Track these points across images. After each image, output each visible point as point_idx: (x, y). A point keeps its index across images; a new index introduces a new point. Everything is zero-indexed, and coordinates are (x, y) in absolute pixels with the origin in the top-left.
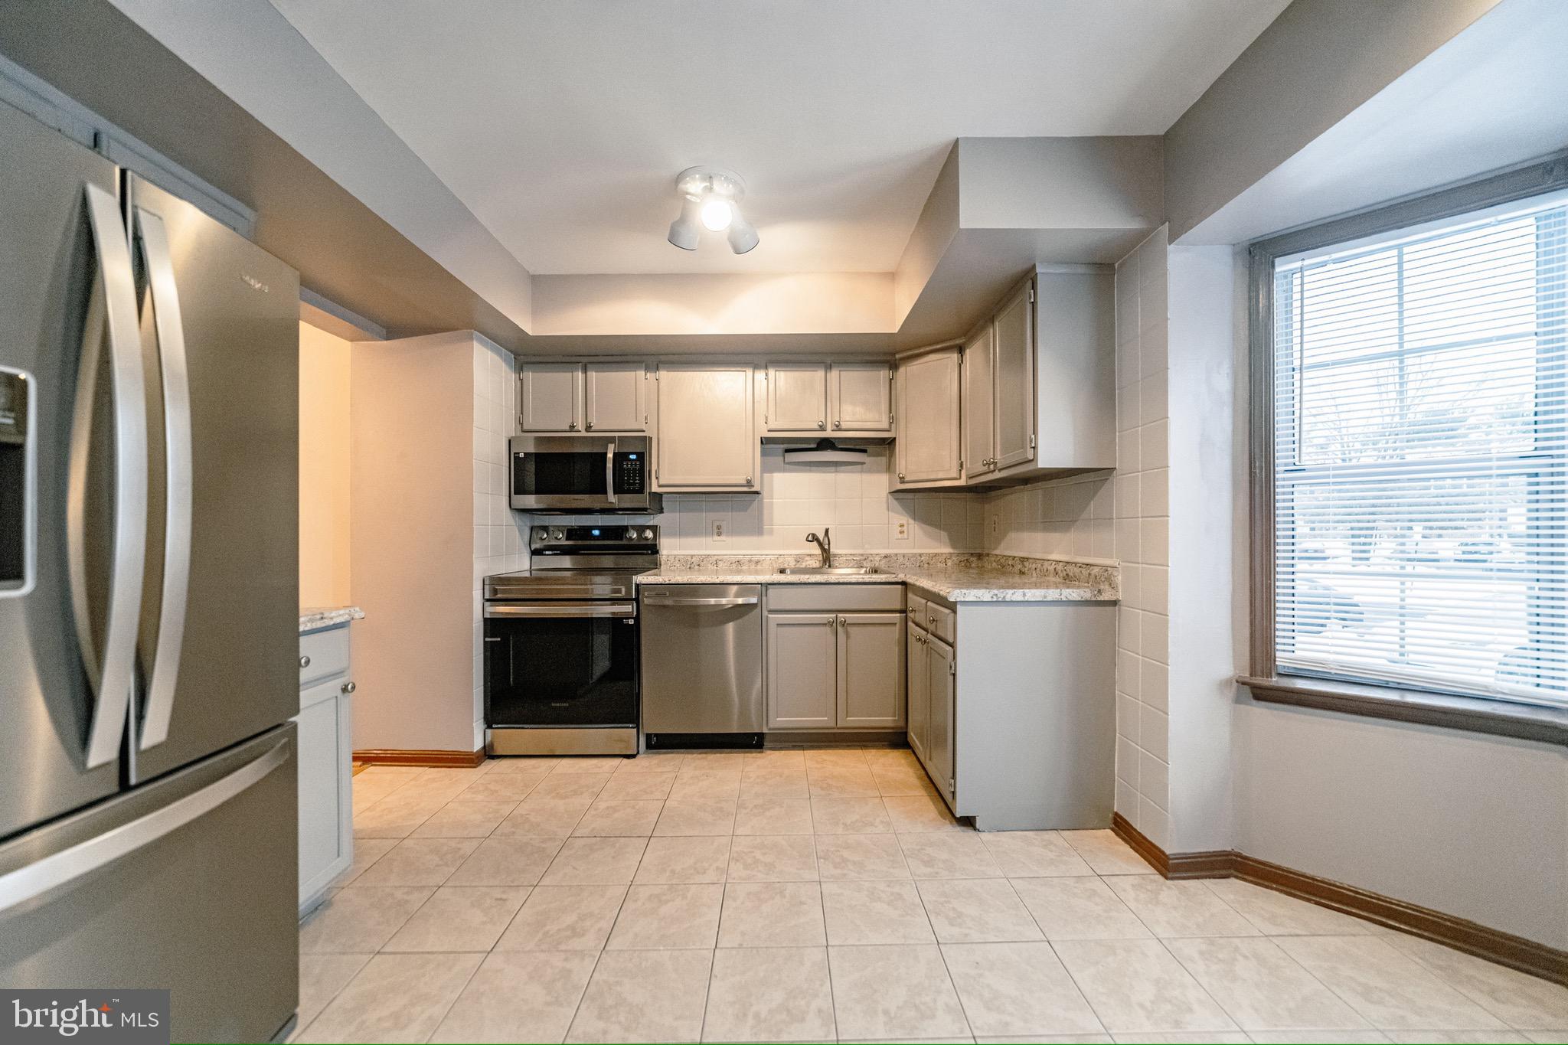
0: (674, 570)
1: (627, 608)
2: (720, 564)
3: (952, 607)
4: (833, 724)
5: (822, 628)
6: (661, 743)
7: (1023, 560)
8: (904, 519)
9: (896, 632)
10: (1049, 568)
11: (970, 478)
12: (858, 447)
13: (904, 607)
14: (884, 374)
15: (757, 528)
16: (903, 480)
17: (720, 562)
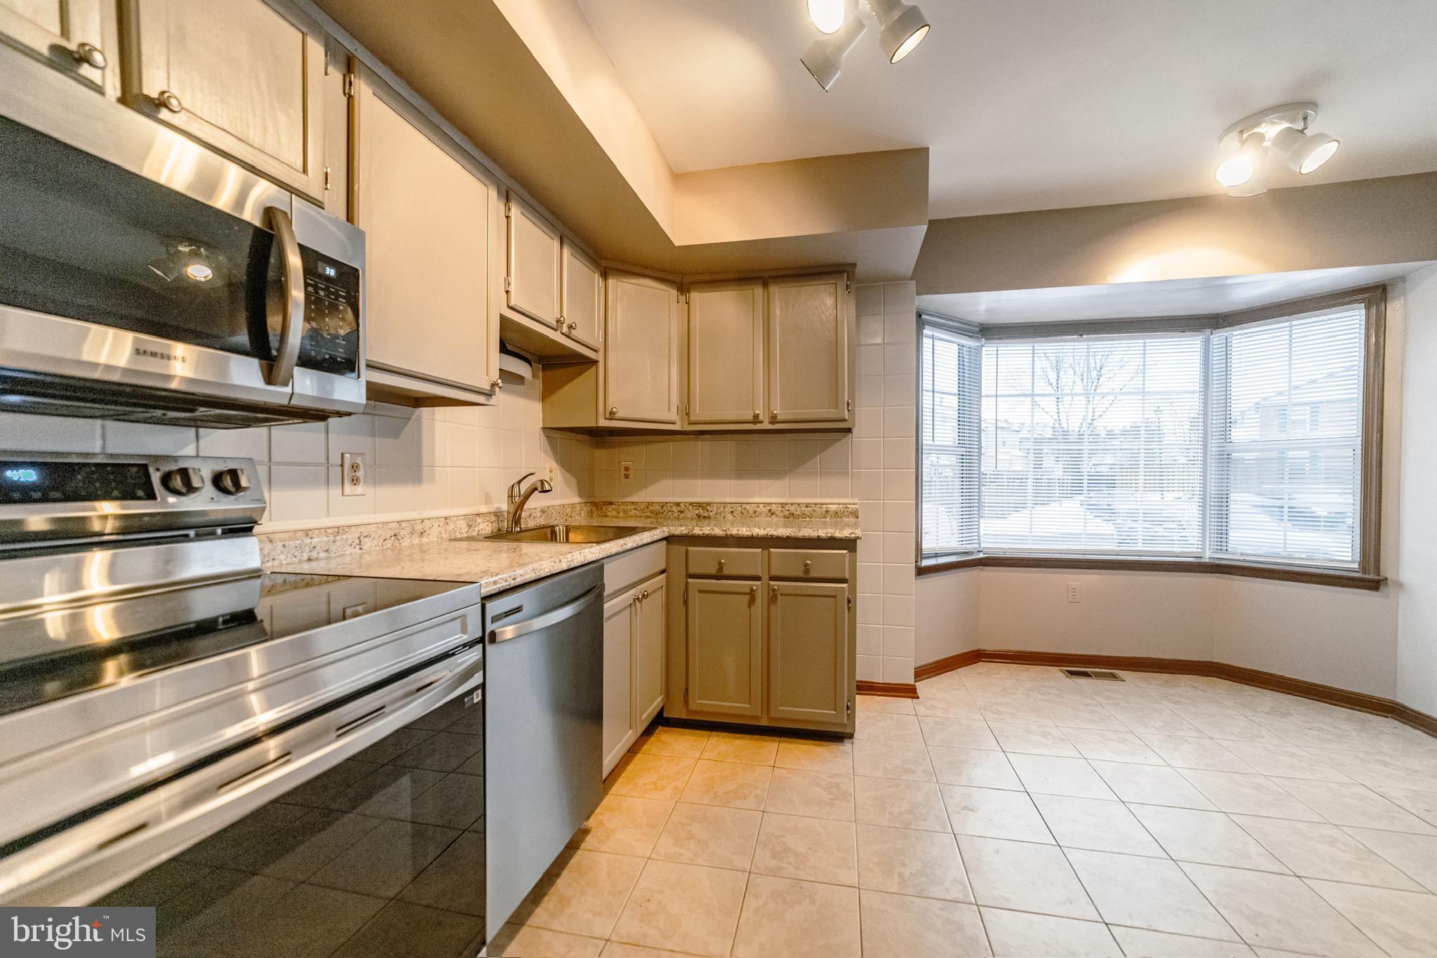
2: (367, 544)
3: (846, 545)
5: (629, 611)
9: (664, 595)
14: (596, 278)
15: (414, 471)
16: (611, 416)
17: (366, 540)
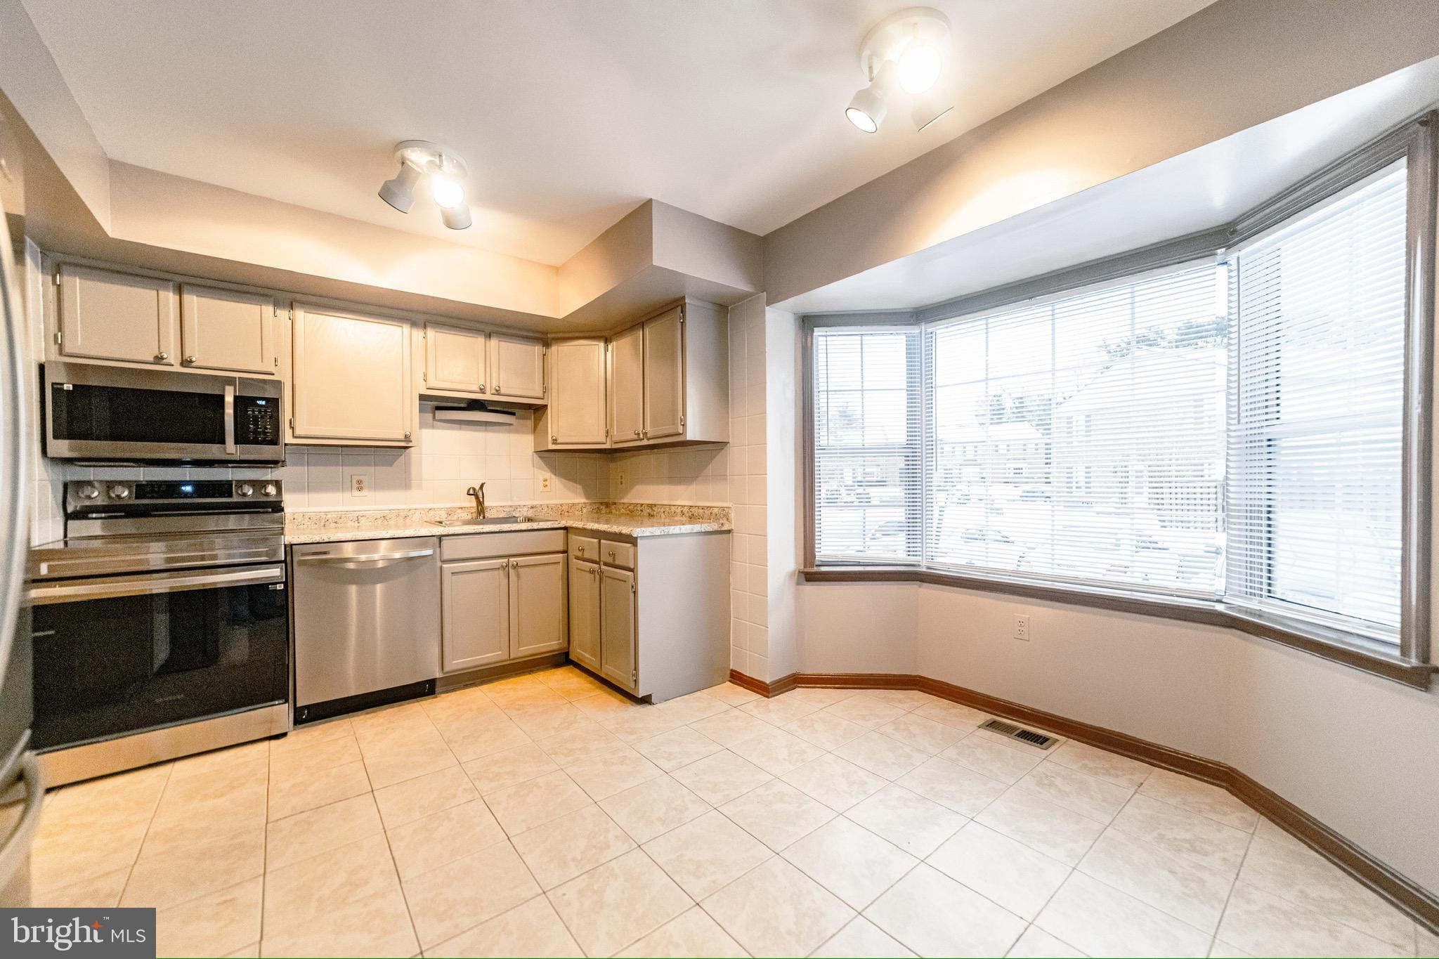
0: (304, 529)
1: (275, 572)
2: (363, 521)
3: (632, 541)
4: (507, 657)
5: (497, 572)
6: (308, 716)
7: (651, 506)
8: (548, 474)
9: (560, 569)
10: (676, 511)
11: (615, 443)
12: (505, 410)
13: (565, 549)
14: (538, 349)
15: (405, 483)
16: (555, 442)
17: (362, 518)
